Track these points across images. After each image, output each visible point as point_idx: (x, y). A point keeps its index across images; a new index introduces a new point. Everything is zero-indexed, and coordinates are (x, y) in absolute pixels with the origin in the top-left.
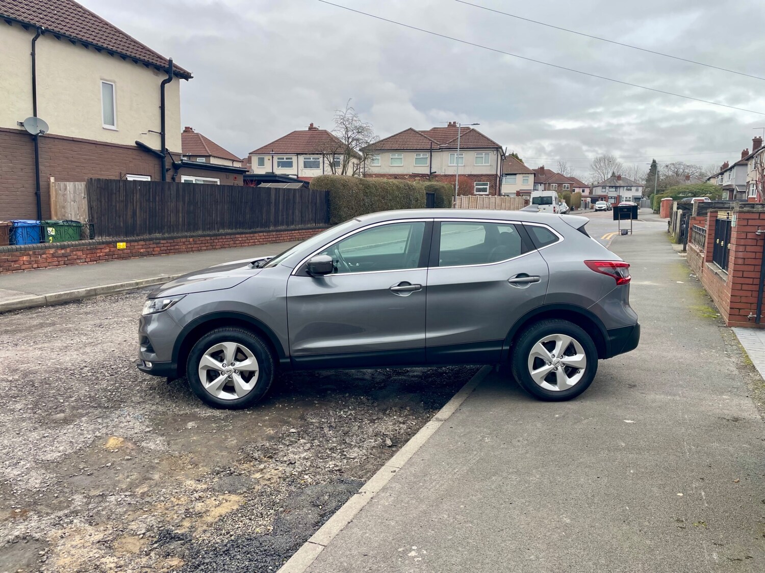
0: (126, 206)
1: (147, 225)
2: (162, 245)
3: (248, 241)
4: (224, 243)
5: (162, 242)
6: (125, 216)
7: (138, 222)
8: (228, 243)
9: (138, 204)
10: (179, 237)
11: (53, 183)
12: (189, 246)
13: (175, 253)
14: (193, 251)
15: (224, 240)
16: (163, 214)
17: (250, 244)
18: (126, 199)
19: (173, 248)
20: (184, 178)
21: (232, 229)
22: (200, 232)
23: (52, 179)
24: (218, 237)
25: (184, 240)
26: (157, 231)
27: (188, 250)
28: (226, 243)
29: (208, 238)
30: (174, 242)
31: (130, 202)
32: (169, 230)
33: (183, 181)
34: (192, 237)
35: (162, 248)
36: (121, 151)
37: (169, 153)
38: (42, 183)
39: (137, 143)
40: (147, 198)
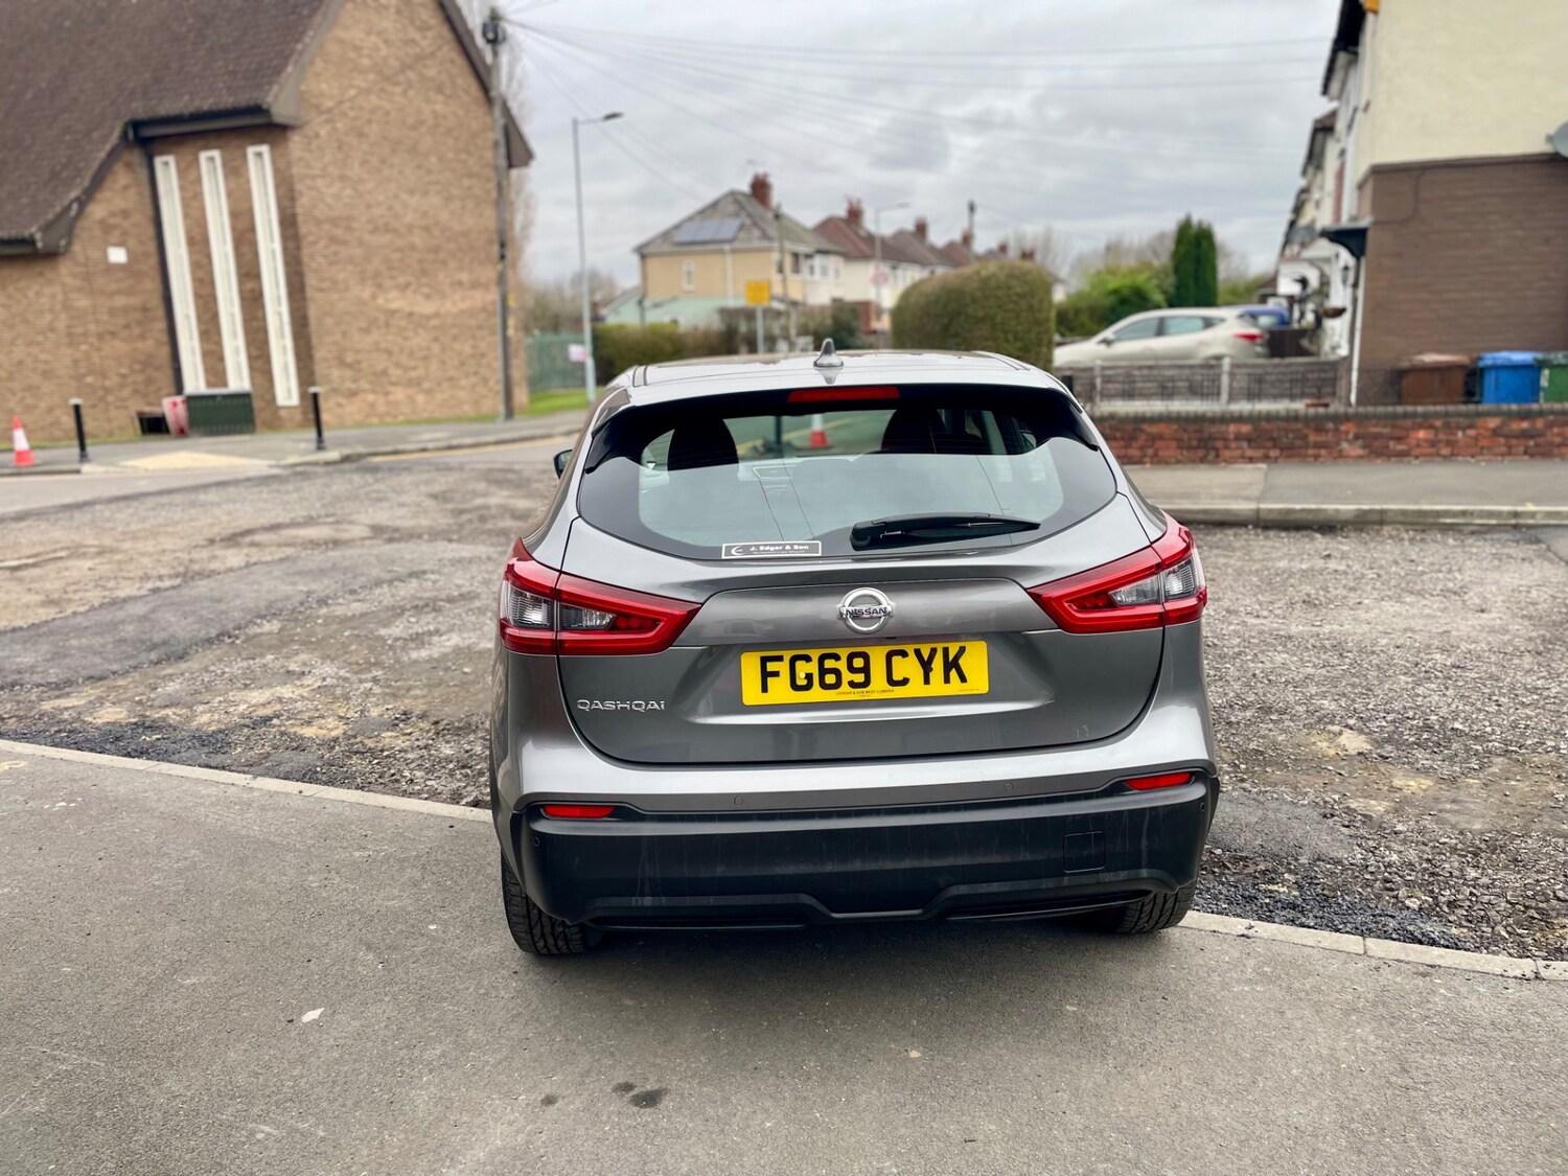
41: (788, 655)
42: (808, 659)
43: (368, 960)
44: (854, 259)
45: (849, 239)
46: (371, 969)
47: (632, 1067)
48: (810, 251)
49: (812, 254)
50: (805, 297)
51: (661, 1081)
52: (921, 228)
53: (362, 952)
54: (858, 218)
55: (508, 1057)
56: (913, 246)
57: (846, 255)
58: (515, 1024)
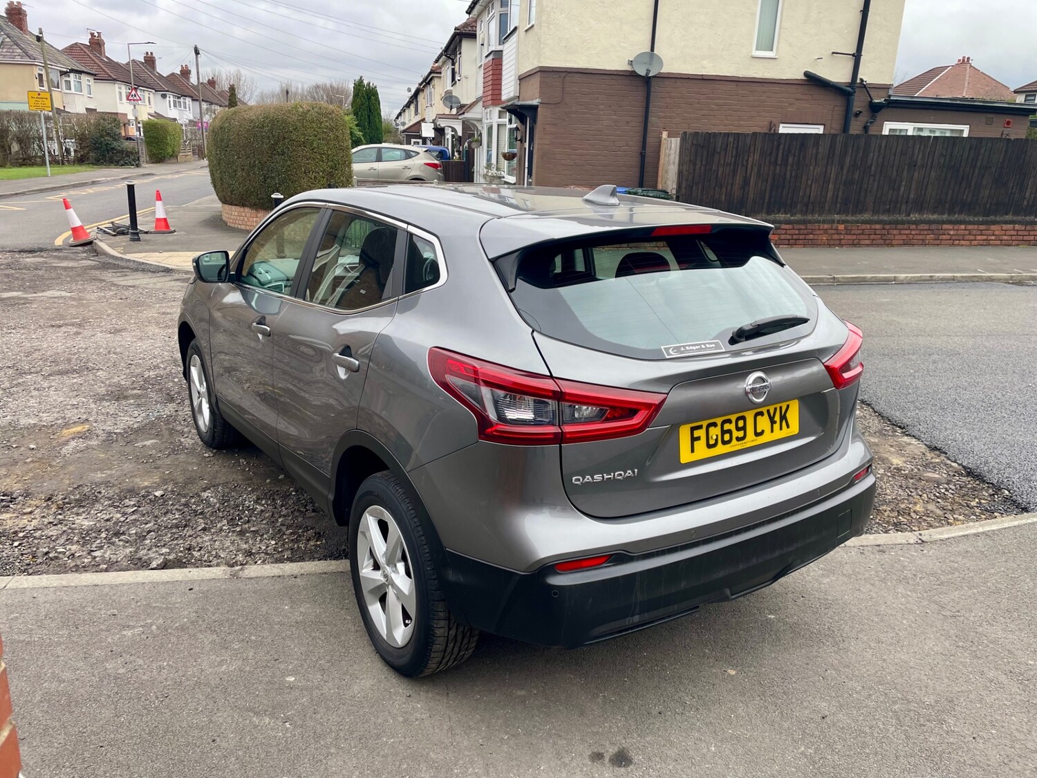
0: (734, 172)
1: (766, 201)
2: (784, 232)
3: (972, 237)
4: (911, 236)
5: (783, 226)
6: (729, 187)
7: (751, 196)
8: (920, 237)
9: (755, 169)
10: (819, 222)
11: (665, 139)
12: (836, 237)
13: (804, 245)
14: (841, 245)
15: (913, 232)
16: (798, 184)
17: (974, 243)
18: (735, 162)
19: (802, 237)
20: (888, 127)
21: (943, 213)
22: (866, 216)
23: (665, 135)
24: (900, 226)
25: (826, 226)
26: (782, 210)
27: (832, 242)
28: (916, 237)
29: (878, 226)
30: (806, 229)
31: (743, 165)
32: (804, 209)
33: (886, 132)
34: (843, 222)
35: (783, 237)
36: (777, 88)
37: (865, 86)
38: (650, 140)
39: (806, 74)
40: (773, 159)
41: (705, 423)
42: (715, 425)
43: (269, 723)
44: (102, 80)
45: (95, 63)
46: (282, 730)
47: (582, 740)
48: (65, 70)
49: (67, 72)
50: (64, 107)
51: (614, 743)
52: (150, 61)
53: (255, 719)
54: (100, 47)
55: (487, 765)
56: (146, 74)
57: (95, 75)
58: (459, 736)
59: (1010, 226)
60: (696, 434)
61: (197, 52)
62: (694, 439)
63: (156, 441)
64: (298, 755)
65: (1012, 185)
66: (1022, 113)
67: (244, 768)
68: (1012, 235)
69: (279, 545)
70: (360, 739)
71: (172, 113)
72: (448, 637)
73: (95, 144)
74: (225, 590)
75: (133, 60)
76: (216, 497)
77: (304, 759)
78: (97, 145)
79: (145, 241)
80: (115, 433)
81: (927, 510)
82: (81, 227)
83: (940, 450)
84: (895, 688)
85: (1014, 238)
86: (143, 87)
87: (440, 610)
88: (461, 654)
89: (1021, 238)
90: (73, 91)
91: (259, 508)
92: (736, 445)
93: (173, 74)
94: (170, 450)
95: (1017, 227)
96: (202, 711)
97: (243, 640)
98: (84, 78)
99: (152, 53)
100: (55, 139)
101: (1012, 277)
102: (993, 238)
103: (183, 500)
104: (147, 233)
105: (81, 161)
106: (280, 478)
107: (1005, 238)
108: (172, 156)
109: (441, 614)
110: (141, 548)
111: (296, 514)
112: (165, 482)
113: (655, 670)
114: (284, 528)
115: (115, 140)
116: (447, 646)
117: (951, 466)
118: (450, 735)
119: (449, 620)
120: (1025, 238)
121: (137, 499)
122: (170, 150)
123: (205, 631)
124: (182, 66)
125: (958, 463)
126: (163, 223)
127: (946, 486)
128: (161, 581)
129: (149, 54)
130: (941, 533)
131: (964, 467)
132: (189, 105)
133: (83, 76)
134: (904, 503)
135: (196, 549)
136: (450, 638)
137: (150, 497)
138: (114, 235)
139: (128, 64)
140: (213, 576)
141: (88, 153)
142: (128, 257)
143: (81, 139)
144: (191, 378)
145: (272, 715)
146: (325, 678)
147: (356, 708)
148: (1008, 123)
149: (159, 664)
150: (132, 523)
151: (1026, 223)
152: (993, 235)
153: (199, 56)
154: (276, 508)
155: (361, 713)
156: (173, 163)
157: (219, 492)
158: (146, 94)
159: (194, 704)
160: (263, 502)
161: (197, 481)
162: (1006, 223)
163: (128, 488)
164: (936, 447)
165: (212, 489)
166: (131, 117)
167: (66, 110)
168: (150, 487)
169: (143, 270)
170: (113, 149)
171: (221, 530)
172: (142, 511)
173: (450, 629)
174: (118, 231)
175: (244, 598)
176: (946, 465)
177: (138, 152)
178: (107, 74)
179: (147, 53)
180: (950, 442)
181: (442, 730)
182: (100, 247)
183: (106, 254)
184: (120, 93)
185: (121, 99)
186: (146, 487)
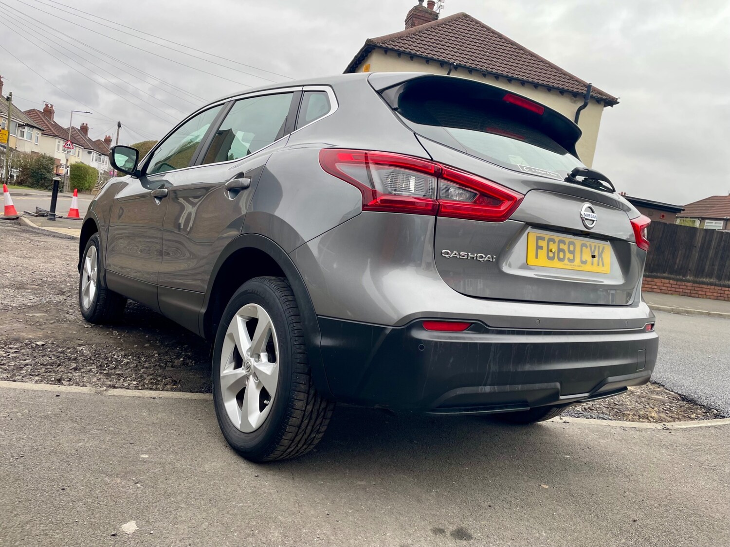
41: (546, 237)
42: (554, 241)
43: (121, 483)
44: (47, 135)
45: (45, 123)
46: (132, 488)
47: (423, 518)
48: (22, 124)
49: (23, 125)
50: (16, 148)
51: (453, 523)
52: (84, 129)
53: (106, 479)
54: (51, 114)
55: (335, 528)
56: (80, 137)
57: (43, 130)
58: (305, 507)
59: (667, 281)
60: (541, 243)
61: (119, 126)
62: (539, 248)
63: (44, 314)
64: (147, 506)
65: (667, 253)
66: (672, 211)
67: (92, 511)
68: (668, 287)
69: (140, 385)
70: (210, 500)
71: (94, 164)
72: (304, 411)
73: (33, 173)
74: (89, 400)
75: (72, 127)
76: (90, 351)
77: (154, 509)
78: (35, 174)
79: (58, 221)
80: (11, 306)
81: (660, 417)
82: (12, 206)
83: (658, 384)
84: (686, 507)
85: (669, 289)
86: (76, 144)
87: (301, 382)
88: (313, 435)
89: (674, 289)
90: (25, 138)
91: (126, 360)
92: (567, 265)
93: (99, 140)
94: (55, 320)
95: (671, 282)
96: (55, 469)
97: (102, 430)
98: (35, 131)
99: (86, 124)
100: (5, 167)
101: (673, 309)
102: (656, 287)
103: (60, 350)
104: (61, 217)
105: (20, 183)
106: (146, 345)
107: (664, 288)
108: (87, 189)
109: (302, 386)
110: (17, 374)
111: (157, 367)
112: (47, 337)
113: (478, 479)
114: (145, 376)
115: (49, 172)
116: (302, 421)
117: (670, 394)
118: (297, 506)
119: (308, 394)
120: (677, 290)
121: (21, 345)
122: (87, 185)
123: (67, 421)
124: (106, 136)
125: (674, 392)
126: (75, 213)
127: (670, 404)
128: (32, 389)
129: (85, 124)
130: (681, 425)
131: (679, 395)
132: (107, 161)
133: (34, 130)
134: (642, 411)
135: (66, 380)
136: (307, 414)
137: (33, 345)
138: (36, 216)
139: (68, 129)
140: (80, 391)
141: (27, 179)
142: (43, 228)
143: (24, 169)
144: (85, 266)
145: (124, 477)
146: (178, 457)
147: (206, 479)
148: (663, 216)
149: (19, 436)
150: (13, 359)
151: (678, 280)
152: (656, 285)
153: (120, 128)
154: (140, 362)
155: (212, 483)
156: (87, 194)
157: (92, 348)
158: (77, 149)
159: (48, 464)
160: (130, 357)
161: (74, 340)
162: (664, 278)
163: (15, 337)
164: (655, 382)
165: (87, 346)
166: (63, 162)
167: (17, 149)
168: (33, 339)
169: (54, 236)
170: (45, 178)
171: (90, 370)
172: (23, 353)
173: (307, 404)
174: (40, 214)
175: (105, 405)
176: (665, 393)
177: (64, 182)
178: (52, 131)
179: (83, 124)
180: (665, 379)
181: (289, 502)
182: (24, 221)
183: (27, 225)
184: (59, 145)
185: (58, 149)
186: (30, 339)
